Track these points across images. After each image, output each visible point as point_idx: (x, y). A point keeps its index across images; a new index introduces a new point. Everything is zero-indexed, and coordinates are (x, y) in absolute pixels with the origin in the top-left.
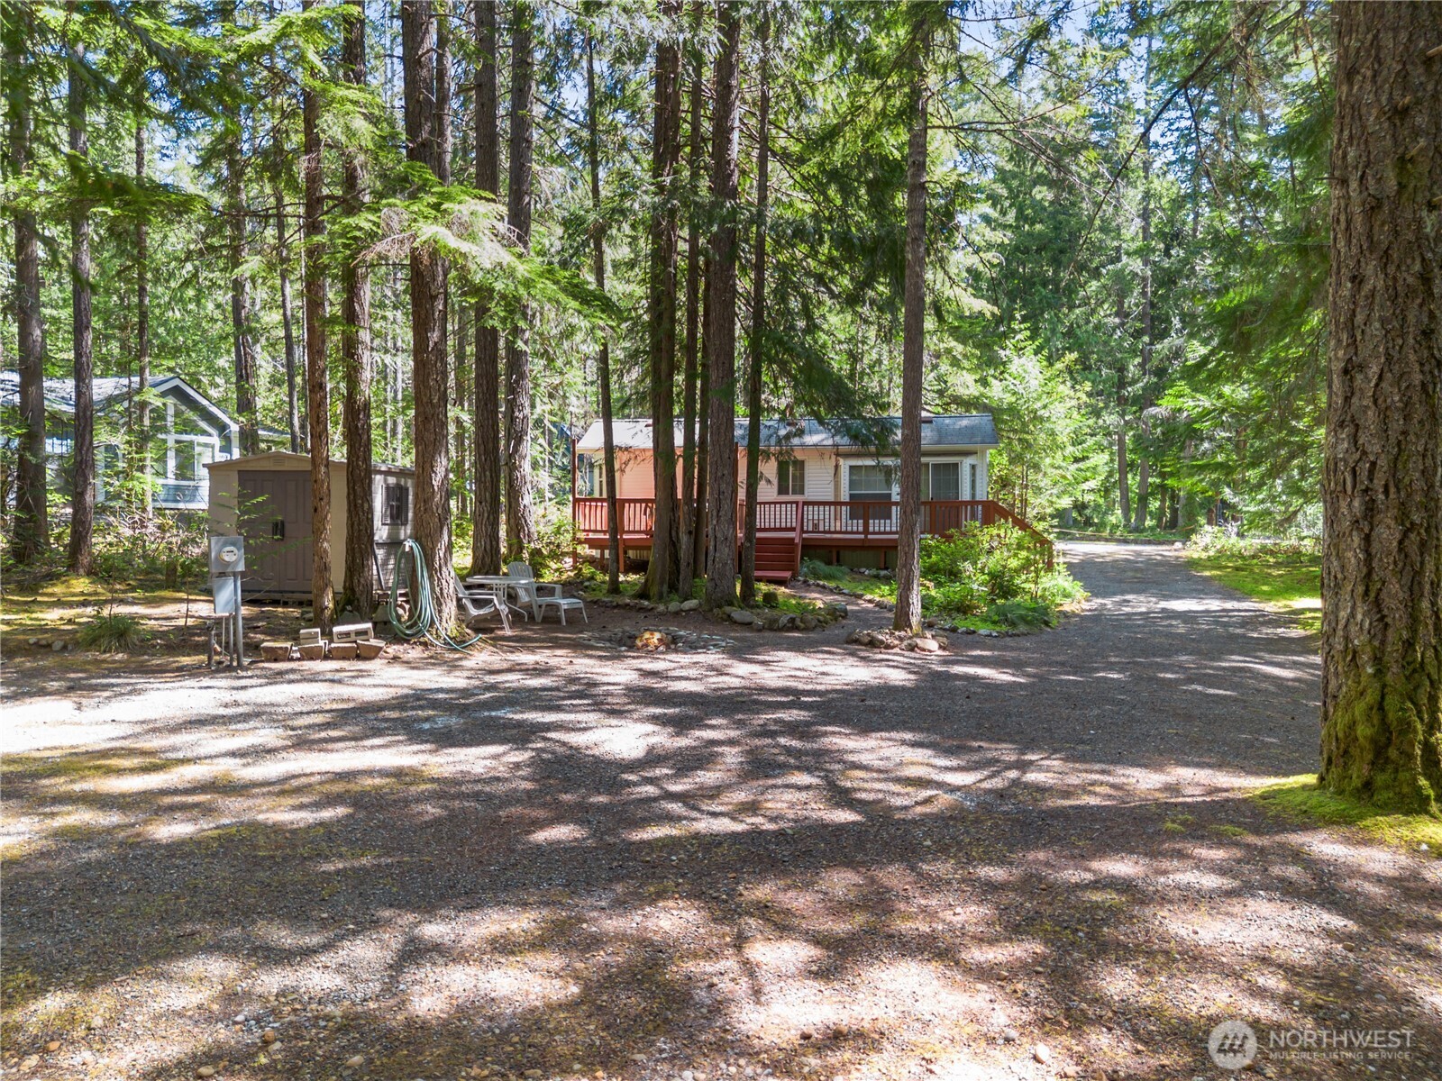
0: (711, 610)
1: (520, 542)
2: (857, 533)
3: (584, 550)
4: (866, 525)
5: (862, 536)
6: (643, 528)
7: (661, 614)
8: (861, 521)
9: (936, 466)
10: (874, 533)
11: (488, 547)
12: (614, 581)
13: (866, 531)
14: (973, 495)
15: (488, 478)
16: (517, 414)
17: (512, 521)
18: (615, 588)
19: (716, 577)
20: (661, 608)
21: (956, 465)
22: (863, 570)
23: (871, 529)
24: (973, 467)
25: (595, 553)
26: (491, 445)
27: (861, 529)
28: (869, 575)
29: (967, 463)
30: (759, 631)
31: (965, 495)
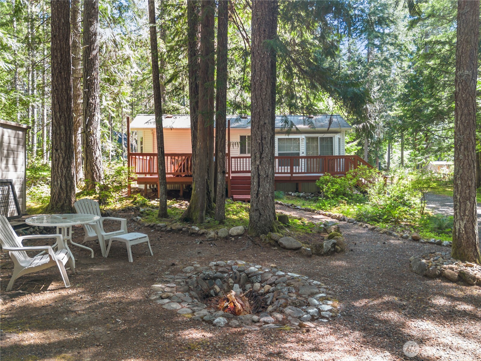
0: (258, 236)
1: (93, 180)
2: (287, 173)
3: (134, 185)
4: (292, 169)
5: (290, 175)
6: (173, 172)
7: (212, 239)
8: (289, 167)
9: (322, 139)
10: (296, 173)
11: (64, 185)
12: (163, 207)
13: (292, 172)
14: (340, 153)
15: (63, 131)
16: (91, 101)
17: (88, 167)
18: (164, 213)
19: (260, 207)
20: (212, 234)
21: (331, 138)
22: (290, 193)
23: (294, 171)
24: (339, 139)
25: (142, 187)
26: (65, 105)
27: (289, 171)
28: (294, 196)
29: (336, 137)
30: (309, 256)
31: (336, 153)
